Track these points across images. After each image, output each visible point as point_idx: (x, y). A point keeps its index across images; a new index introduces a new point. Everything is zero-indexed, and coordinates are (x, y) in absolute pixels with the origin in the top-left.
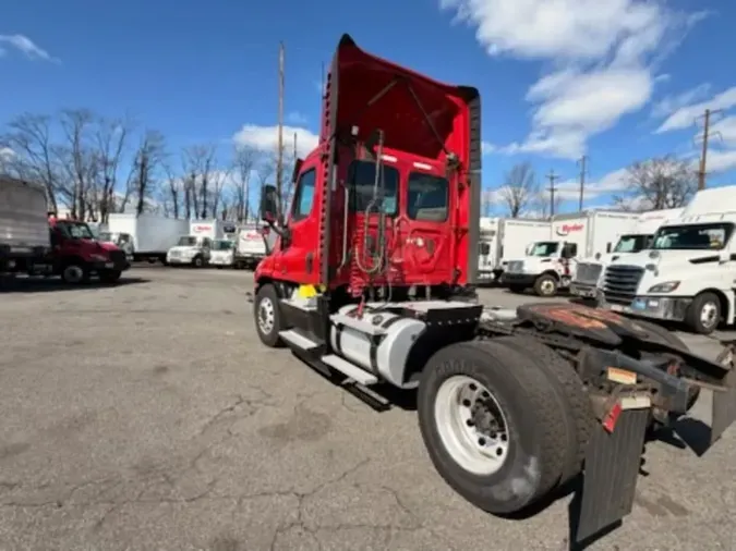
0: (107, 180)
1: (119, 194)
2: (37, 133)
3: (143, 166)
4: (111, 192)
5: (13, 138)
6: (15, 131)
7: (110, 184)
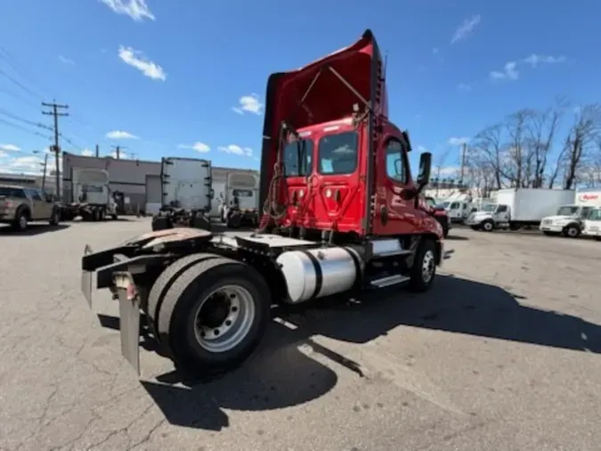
0: (539, 162)
1: (548, 172)
2: (492, 137)
3: (577, 143)
4: (542, 171)
5: (478, 145)
6: (480, 140)
7: (541, 165)
